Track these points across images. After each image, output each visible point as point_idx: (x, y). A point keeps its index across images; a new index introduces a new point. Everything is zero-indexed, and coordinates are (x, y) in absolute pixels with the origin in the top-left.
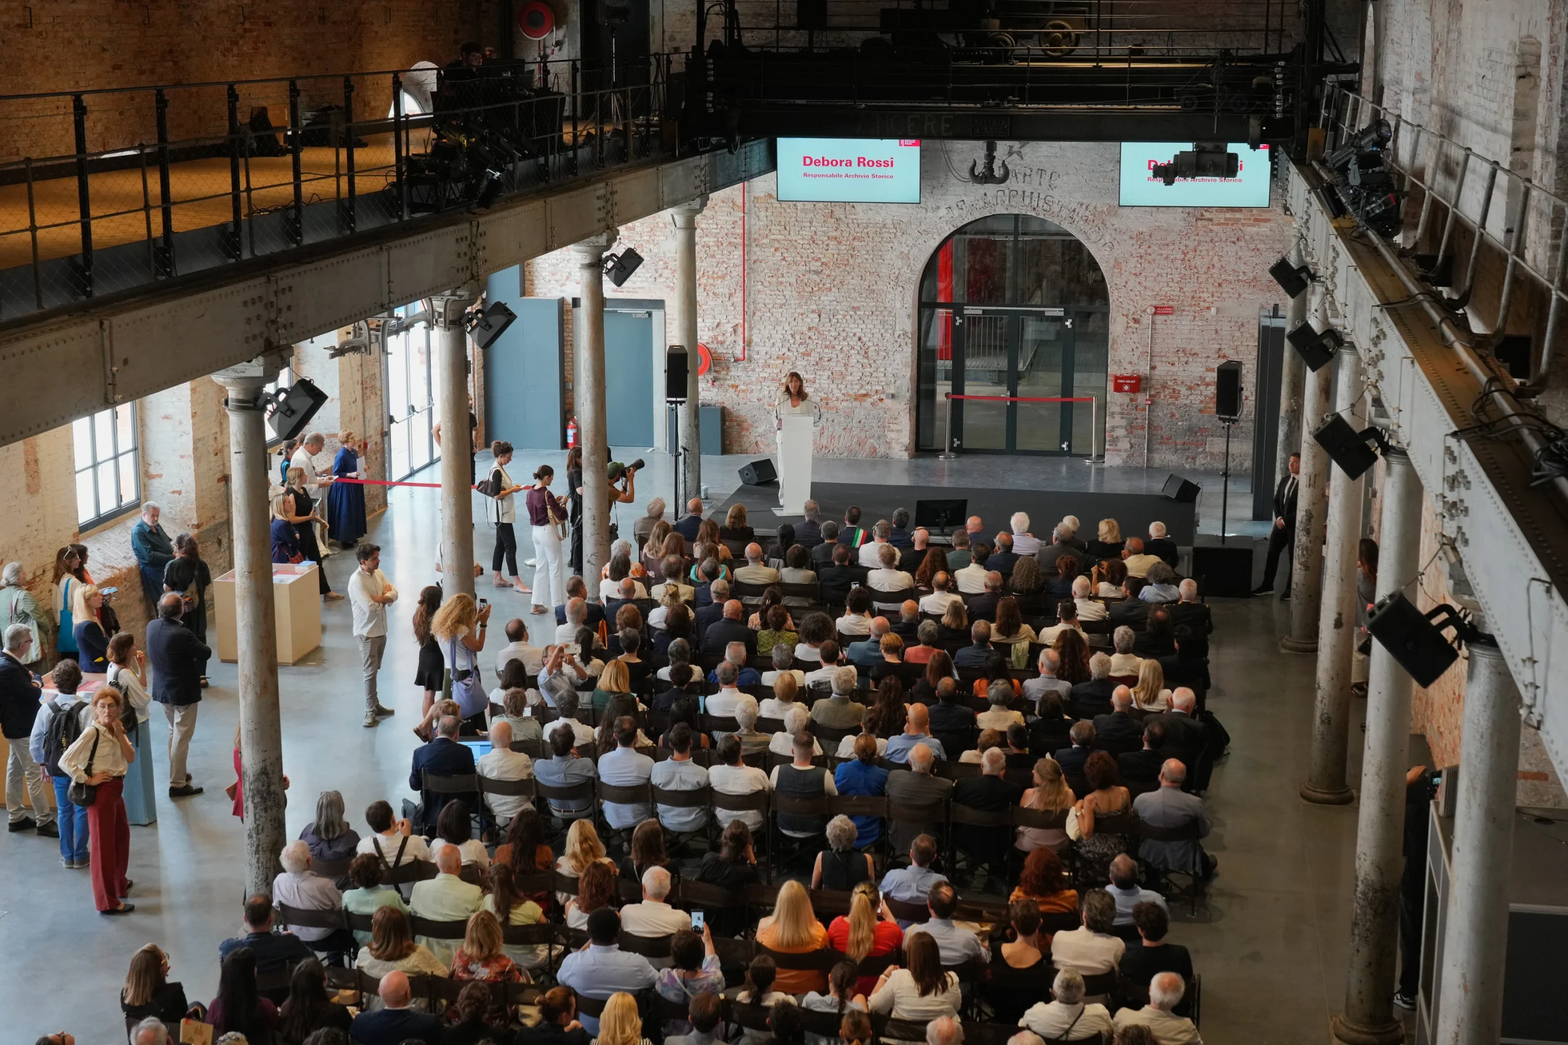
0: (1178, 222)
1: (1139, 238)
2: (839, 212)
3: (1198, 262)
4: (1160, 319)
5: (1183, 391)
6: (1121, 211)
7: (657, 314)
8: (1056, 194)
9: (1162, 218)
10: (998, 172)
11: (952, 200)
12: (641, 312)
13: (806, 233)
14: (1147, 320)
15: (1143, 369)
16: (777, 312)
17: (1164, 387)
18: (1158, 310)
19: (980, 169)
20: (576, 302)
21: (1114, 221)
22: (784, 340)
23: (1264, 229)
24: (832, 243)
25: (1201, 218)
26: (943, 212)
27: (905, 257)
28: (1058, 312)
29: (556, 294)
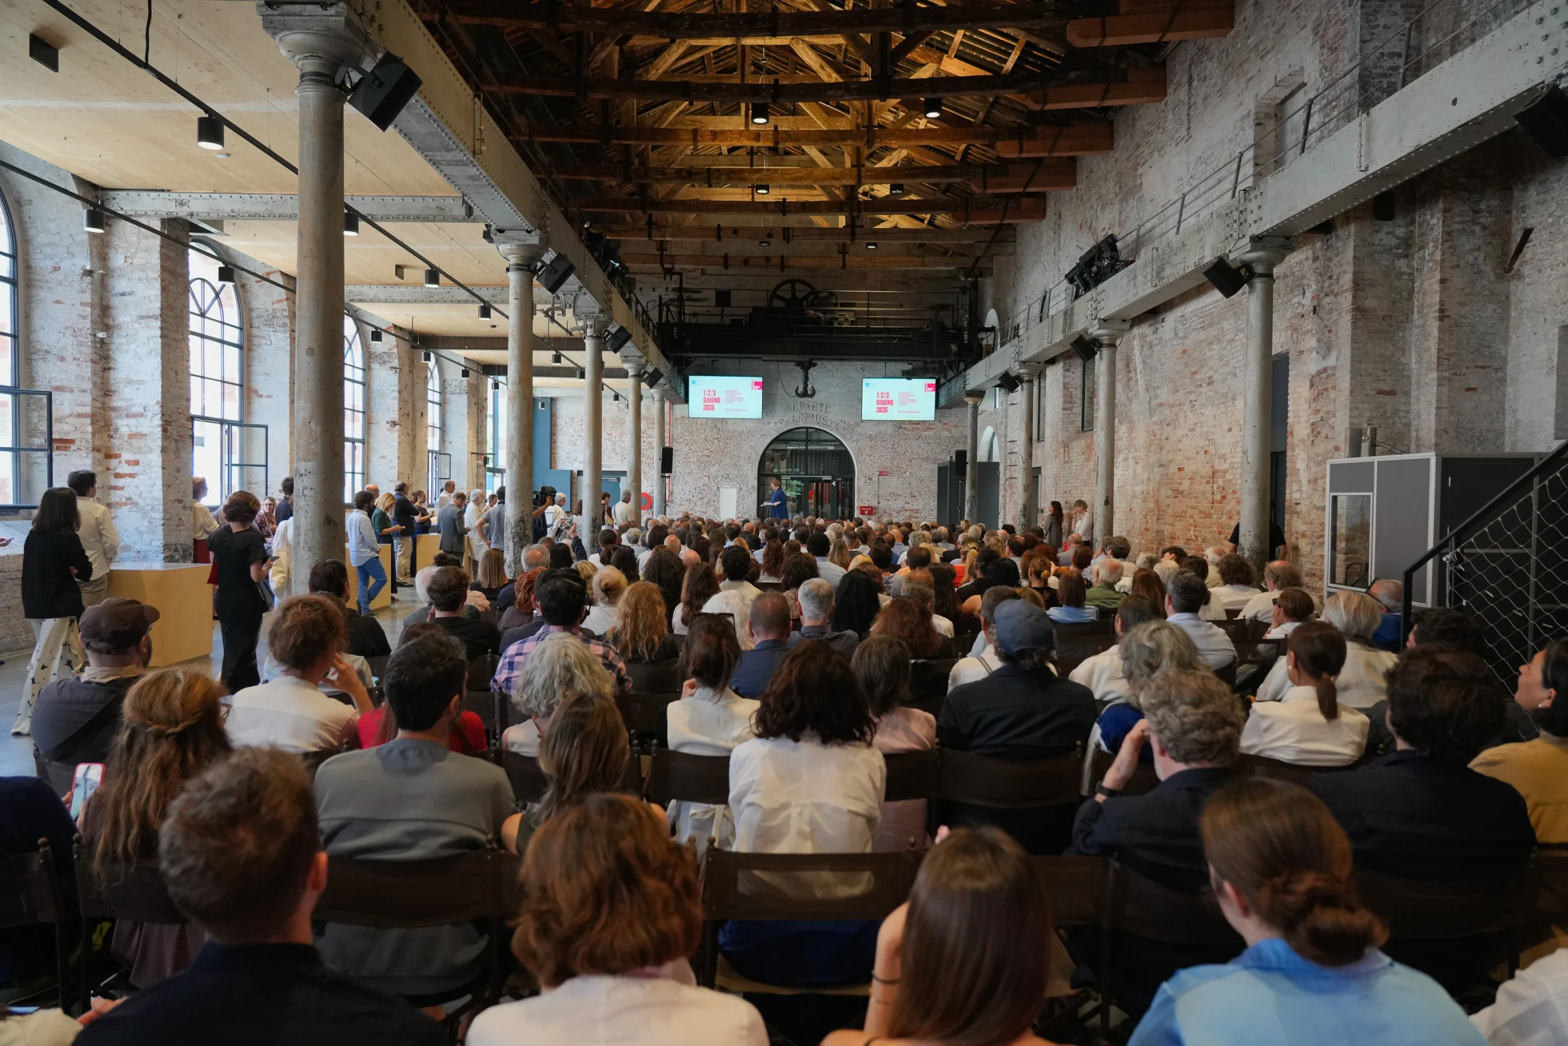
0: (889, 429)
1: (871, 437)
2: (719, 425)
3: (899, 449)
4: (881, 478)
5: (894, 514)
6: (863, 424)
7: (622, 478)
8: (829, 416)
9: (882, 428)
10: (809, 392)
11: (777, 419)
12: (614, 479)
13: (702, 436)
14: (875, 478)
15: (874, 503)
16: (687, 477)
17: (885, 512)
18: (881, 474)
19: (800, 390)
20: (580, 473)
21: (858, 429)
22: (690, 491)
23: (931, 433)
24: (716, 441)
25: (900, 427)
26: (772, 425)
27: (753, 448)
28: (829, 478)
29: (569, 468)
